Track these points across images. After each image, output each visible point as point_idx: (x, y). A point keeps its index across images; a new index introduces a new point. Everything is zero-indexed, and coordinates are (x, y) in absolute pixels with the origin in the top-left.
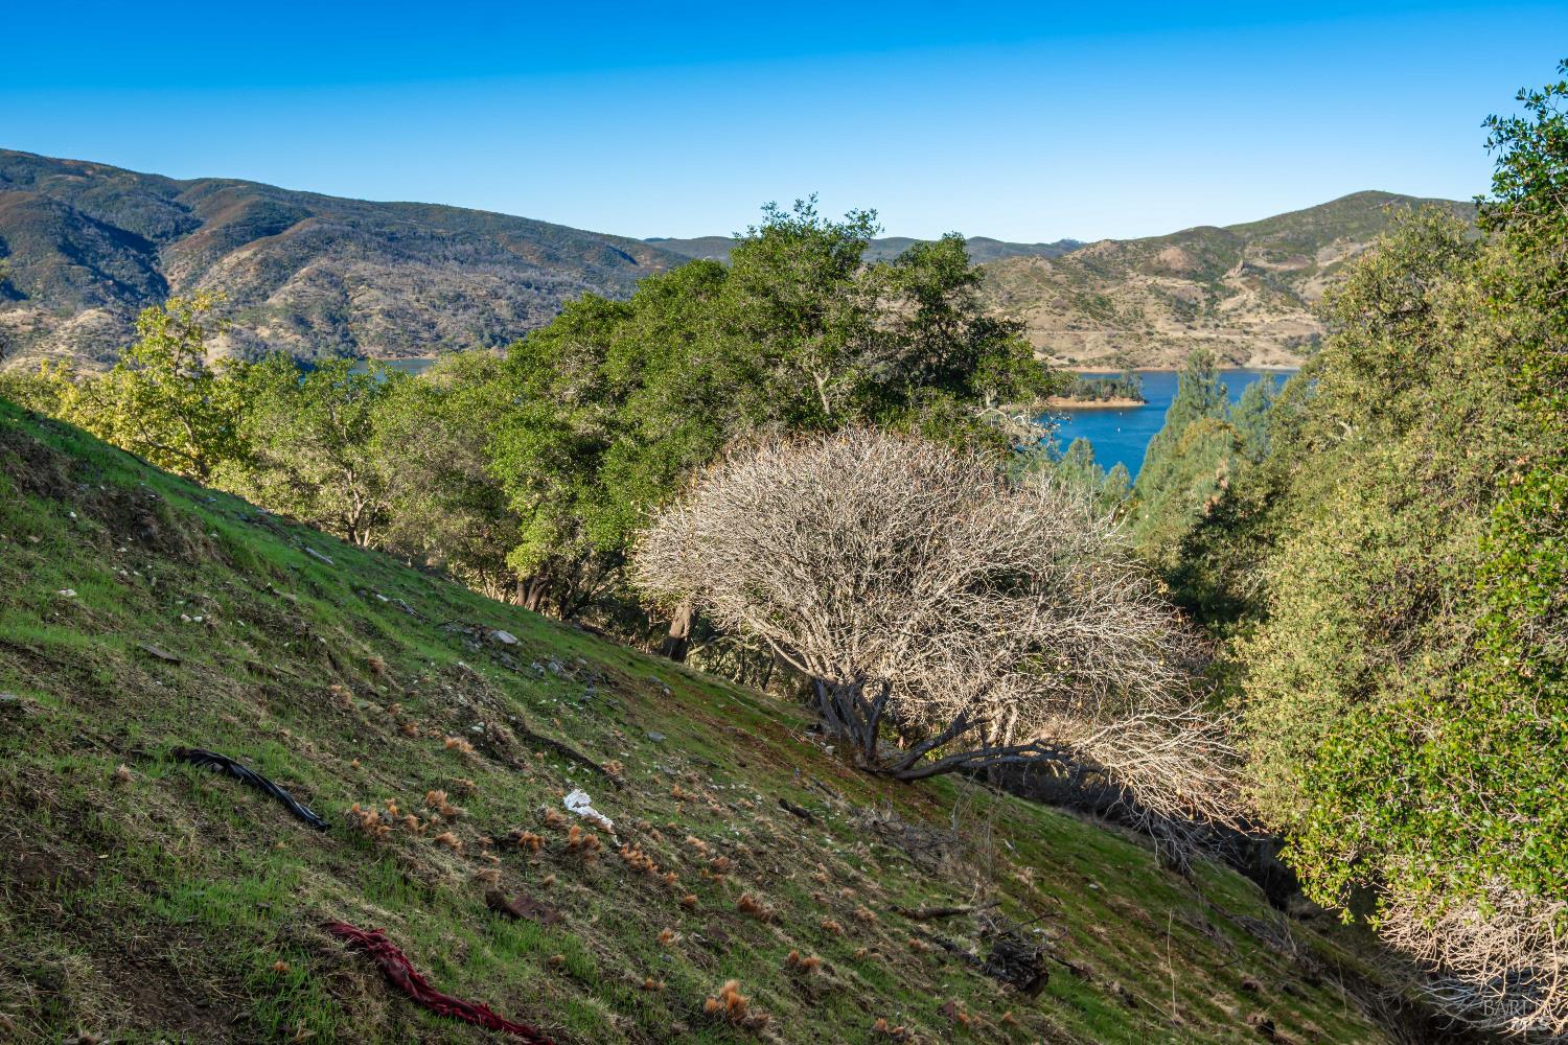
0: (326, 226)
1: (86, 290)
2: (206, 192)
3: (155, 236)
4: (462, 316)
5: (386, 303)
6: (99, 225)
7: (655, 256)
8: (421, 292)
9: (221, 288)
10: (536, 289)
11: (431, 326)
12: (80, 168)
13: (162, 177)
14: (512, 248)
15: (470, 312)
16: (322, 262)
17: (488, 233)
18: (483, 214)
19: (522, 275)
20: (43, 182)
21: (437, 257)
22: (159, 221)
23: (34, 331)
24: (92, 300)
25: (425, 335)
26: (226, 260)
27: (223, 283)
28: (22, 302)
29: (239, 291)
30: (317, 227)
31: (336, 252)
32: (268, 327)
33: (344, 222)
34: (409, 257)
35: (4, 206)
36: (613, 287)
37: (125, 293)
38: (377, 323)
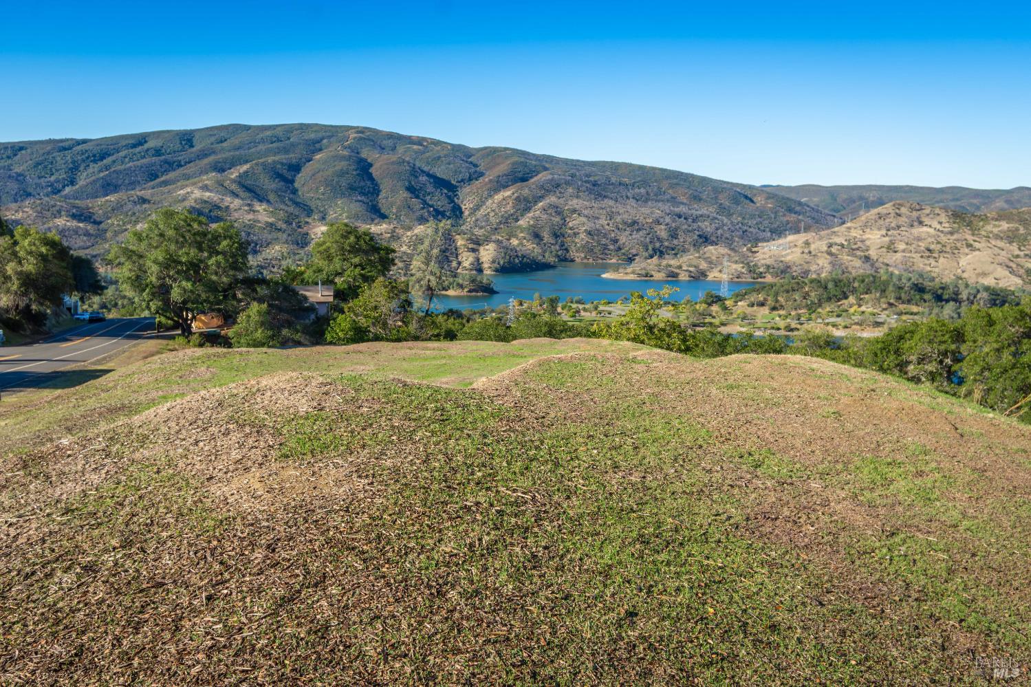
0: (556, 176)
1: (418, 214)
2: (488, 155)
3: (458, 182)
4: (638, 236)
5: (589, 226)
6: (429, 175)
7: (768, 198)
8: (610, 219)
9: (492, 214)
10: (685, 219)
11: (615, 241)
12: (420, 141)
13: (463, 146)
14: (670, 191)
15: (641, 233)
16: (552, 199)
17: (656, 181)
18: (654, 169)
19: (676, 209)
20: (401, 149)
21: (622, 197)
22: (460, 172)
23: (391, 237)
24: (422, 220)
25: (611, 247)
26: (496, 197)
27: (493, 211)
28: (386, 220)
29: (502, 216)
30: (550, 177)
31: (560, 193)
32: (517, 239)
33: (567, 174)
34: (605, 197)
35: (380, 163)
36: (737, 219)
37: (438, 214)
38: (582, 238)
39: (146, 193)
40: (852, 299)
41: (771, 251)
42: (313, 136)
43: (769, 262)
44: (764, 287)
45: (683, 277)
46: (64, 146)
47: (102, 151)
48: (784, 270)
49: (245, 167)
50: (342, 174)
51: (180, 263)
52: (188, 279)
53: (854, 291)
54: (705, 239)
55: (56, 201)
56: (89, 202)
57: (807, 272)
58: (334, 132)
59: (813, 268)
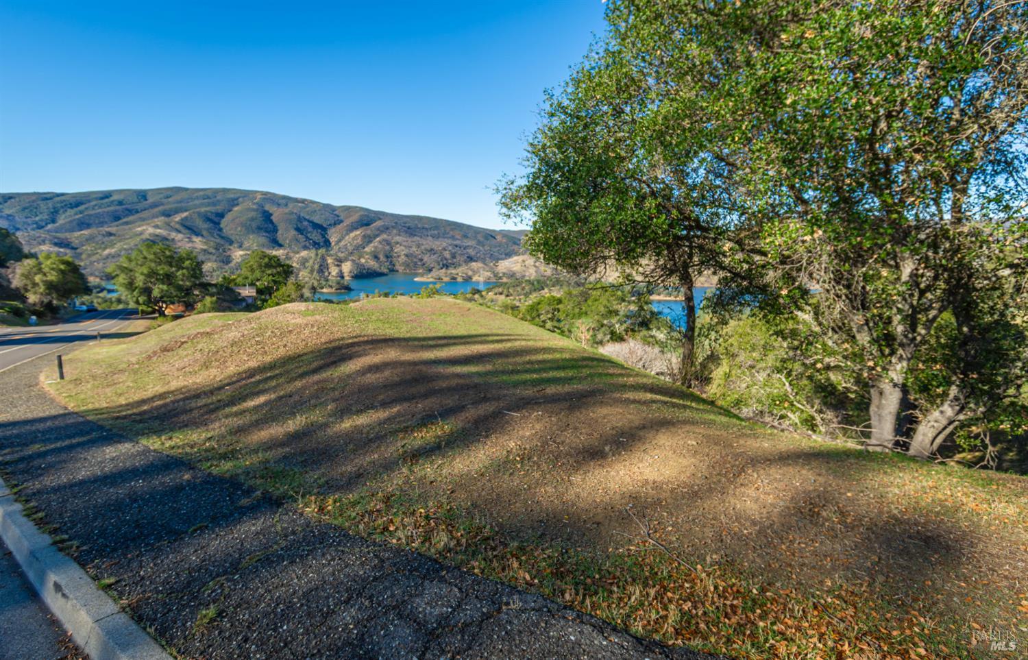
0: (386, 223)
1: (303, 244)
2: (345, 210)
3: (327, 225)
4: (434, 257)
5: (406, 251)
6: (309, 221)
8: (418, 248)
9: (349, 244)
10: (460, 247)
11: (421, 260)
12: (303, 201)
13: (329, 204)
14: (452, 232)
15: (435, 255)
16: (384, 236)
17: (442, 226)
18: (441, 220)
19: (454, 242)
20: (291, 205)
21: (425, 235)
22: (329, 220)
23: (286, 258)
24: (305, 248)
25: (419, 263)
26: (351, 235)
27: (350, 242)
28: (282, 247)
29: (355, 246)
30: (383, 223)
31: (389, 232)
32: (364, 259)
33: (393, 222)
34: (415, 235)
35: (277, 214)
36: (487, 248)
37: (316, 245)
38: (403, 258)
39: (113, 230)
40: (546, 290)
41: (505, 265)
42: (232, 196)
43: (504, 271)
44: (502, 284)
45: (460, 279)
46: (46, 197)
47: (77, 201)
48: (512, 275)
49: (185, 214)
50: (253, 219)
51: (158, 274)
52: (163, 284)
53: (547, 286)
54: (471, 259)
55: (41, 233)
56: (67, 235)
57: (524, 276)
58: (246, 194)
59: (527, 274)
